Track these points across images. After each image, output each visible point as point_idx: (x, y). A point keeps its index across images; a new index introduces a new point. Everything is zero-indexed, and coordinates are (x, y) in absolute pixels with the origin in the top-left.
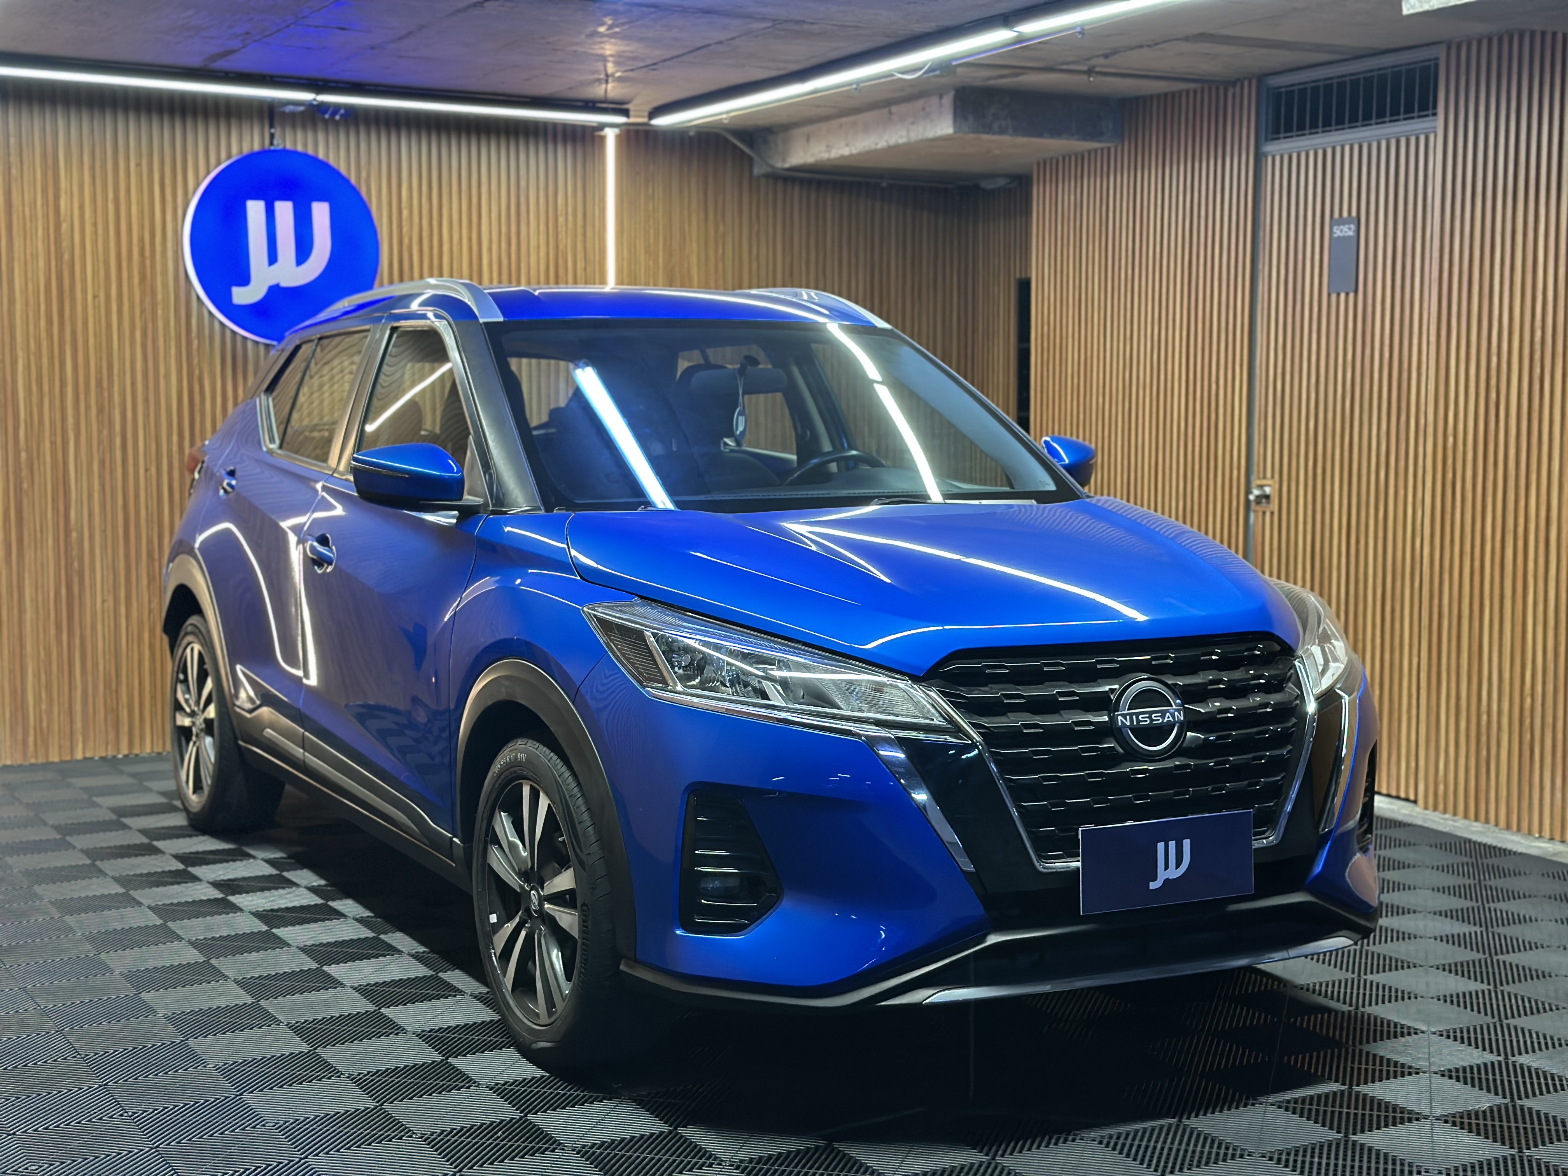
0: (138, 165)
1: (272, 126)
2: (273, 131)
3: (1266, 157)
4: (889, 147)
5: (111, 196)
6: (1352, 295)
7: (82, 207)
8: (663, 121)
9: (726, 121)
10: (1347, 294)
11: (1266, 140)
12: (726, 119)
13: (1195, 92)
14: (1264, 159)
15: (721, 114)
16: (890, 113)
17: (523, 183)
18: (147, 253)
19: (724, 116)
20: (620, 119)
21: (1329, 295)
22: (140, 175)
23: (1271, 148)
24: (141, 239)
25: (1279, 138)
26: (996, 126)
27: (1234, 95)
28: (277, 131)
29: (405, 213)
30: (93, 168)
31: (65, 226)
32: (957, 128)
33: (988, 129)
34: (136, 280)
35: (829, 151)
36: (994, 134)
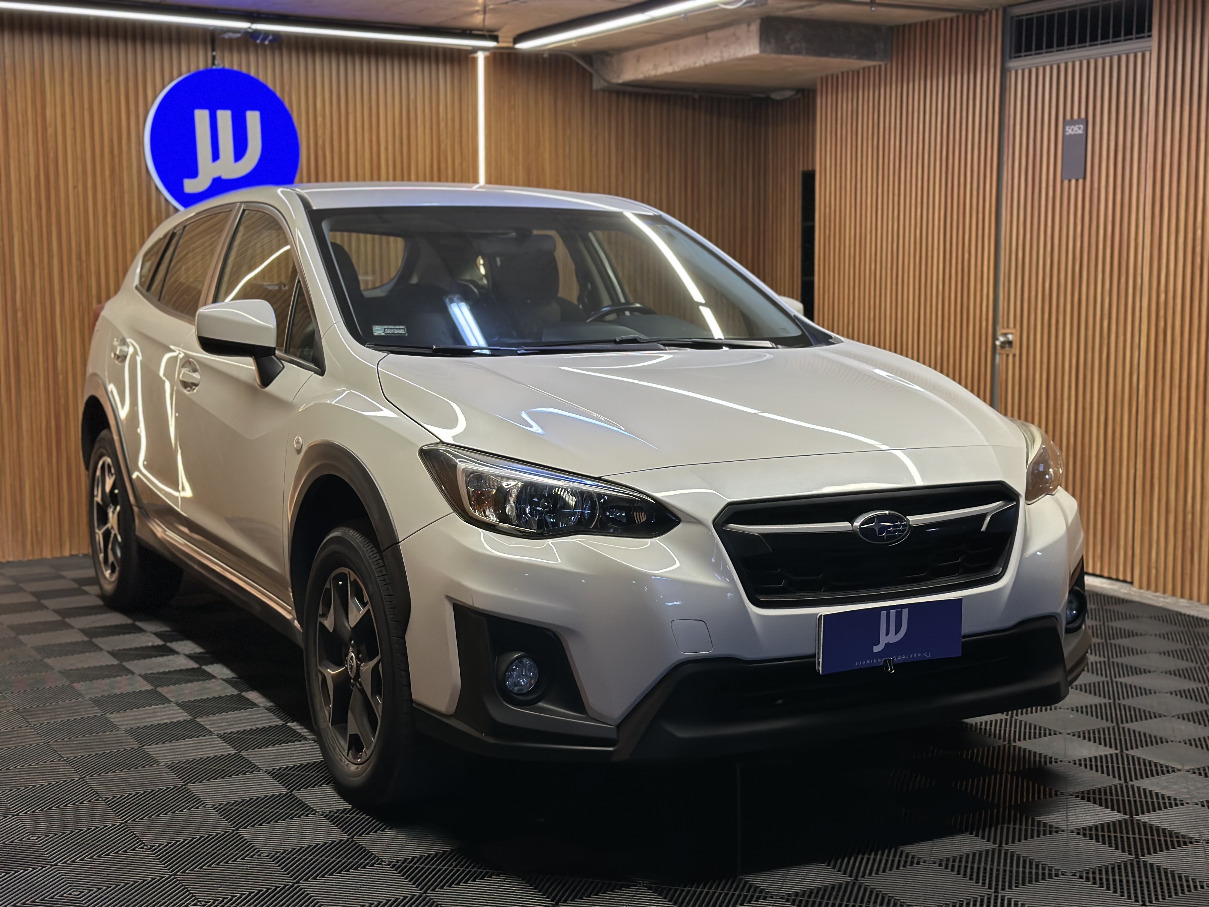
0: (108, 81)
1: (213, 50)
2: (214, 53)
3: (1010, 72)
4: (706, 66)
5: (86, 106)
6: (1081, 182)
7: (63, 116)
8: (525, 46)
9: (575, 45)
10: (1077, 180)
11: (1010, 58)
12: (575, 43)
13: (952, 20)
14: (1008, 74)
15: (571, 39)
16: (707, 38)
17: (412, 96)
18: (116, 152)
19: (574, 41)
20: (491, 44)
21: (1062, 181)
22: (109, 90)
23: (1013, 64)
24: (111, 141)
25: (1020, 56)
26: (792, 47)
27: (984, 21)
28: (217, 54)
29: (319, 119)
30: (72, 84)
31: (50, 131)
32: (762, 51)
33: (787, 51)
34: (107, 173)
35: (656, 69)
36: (791, 54)
